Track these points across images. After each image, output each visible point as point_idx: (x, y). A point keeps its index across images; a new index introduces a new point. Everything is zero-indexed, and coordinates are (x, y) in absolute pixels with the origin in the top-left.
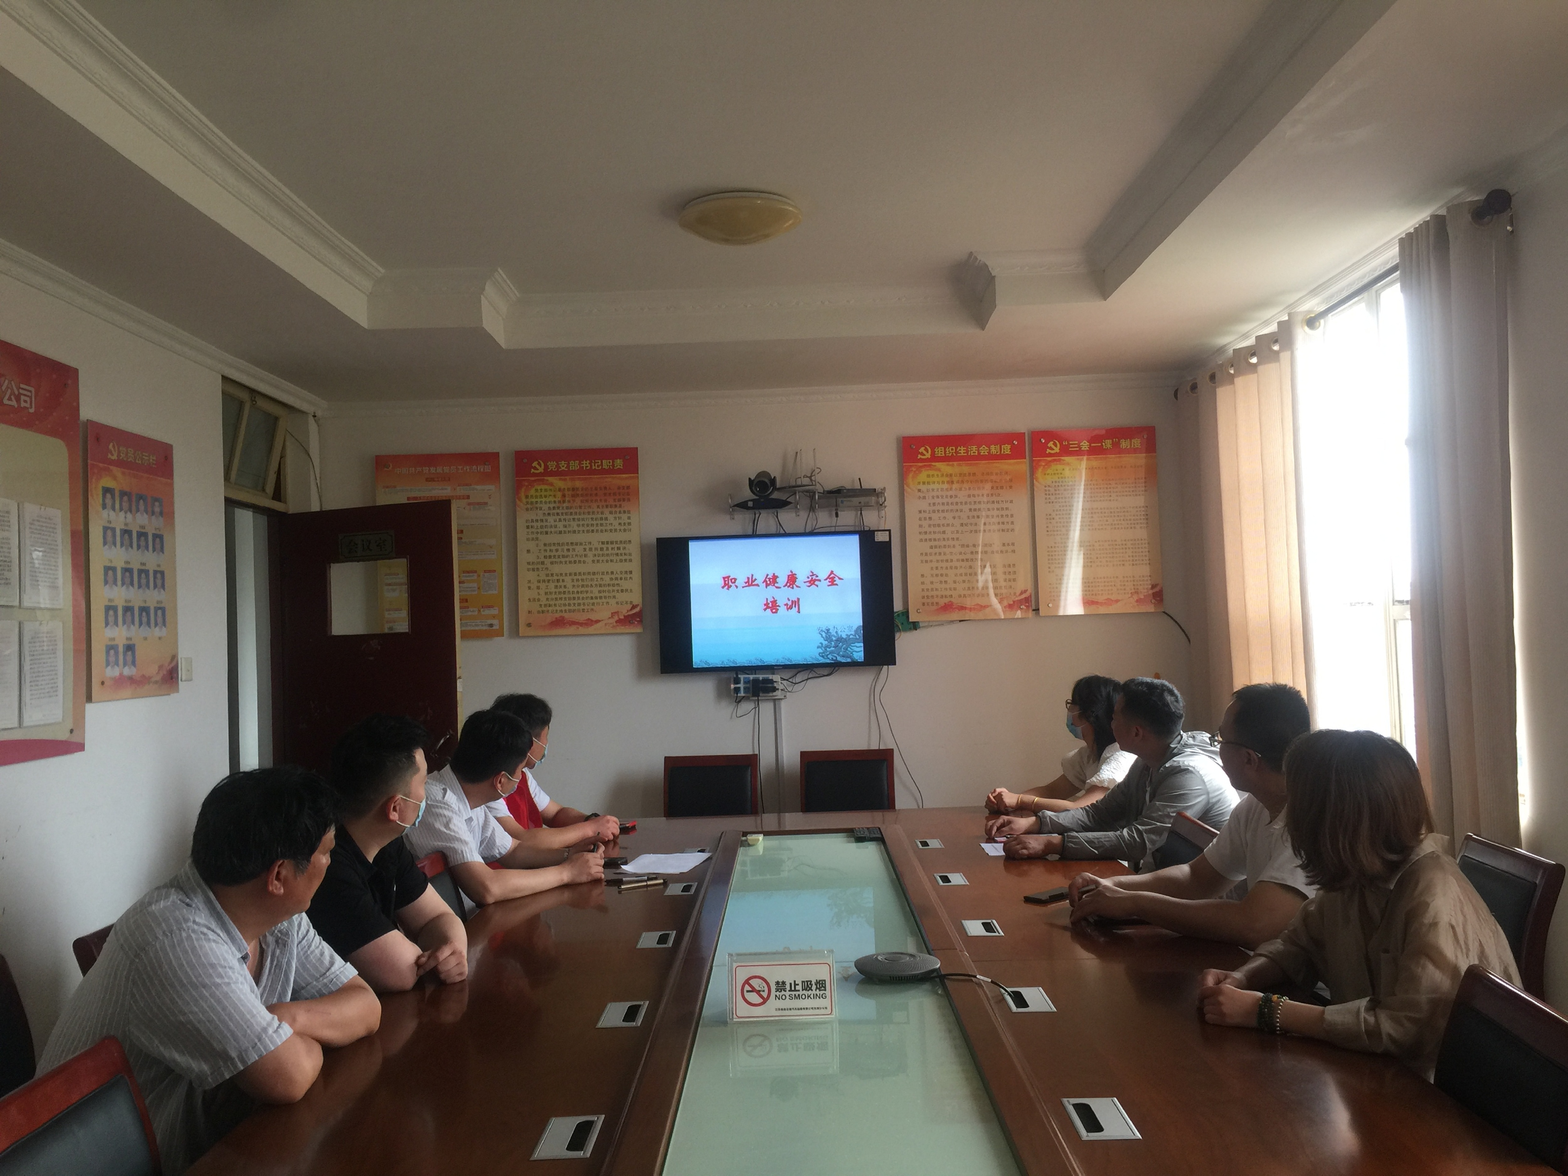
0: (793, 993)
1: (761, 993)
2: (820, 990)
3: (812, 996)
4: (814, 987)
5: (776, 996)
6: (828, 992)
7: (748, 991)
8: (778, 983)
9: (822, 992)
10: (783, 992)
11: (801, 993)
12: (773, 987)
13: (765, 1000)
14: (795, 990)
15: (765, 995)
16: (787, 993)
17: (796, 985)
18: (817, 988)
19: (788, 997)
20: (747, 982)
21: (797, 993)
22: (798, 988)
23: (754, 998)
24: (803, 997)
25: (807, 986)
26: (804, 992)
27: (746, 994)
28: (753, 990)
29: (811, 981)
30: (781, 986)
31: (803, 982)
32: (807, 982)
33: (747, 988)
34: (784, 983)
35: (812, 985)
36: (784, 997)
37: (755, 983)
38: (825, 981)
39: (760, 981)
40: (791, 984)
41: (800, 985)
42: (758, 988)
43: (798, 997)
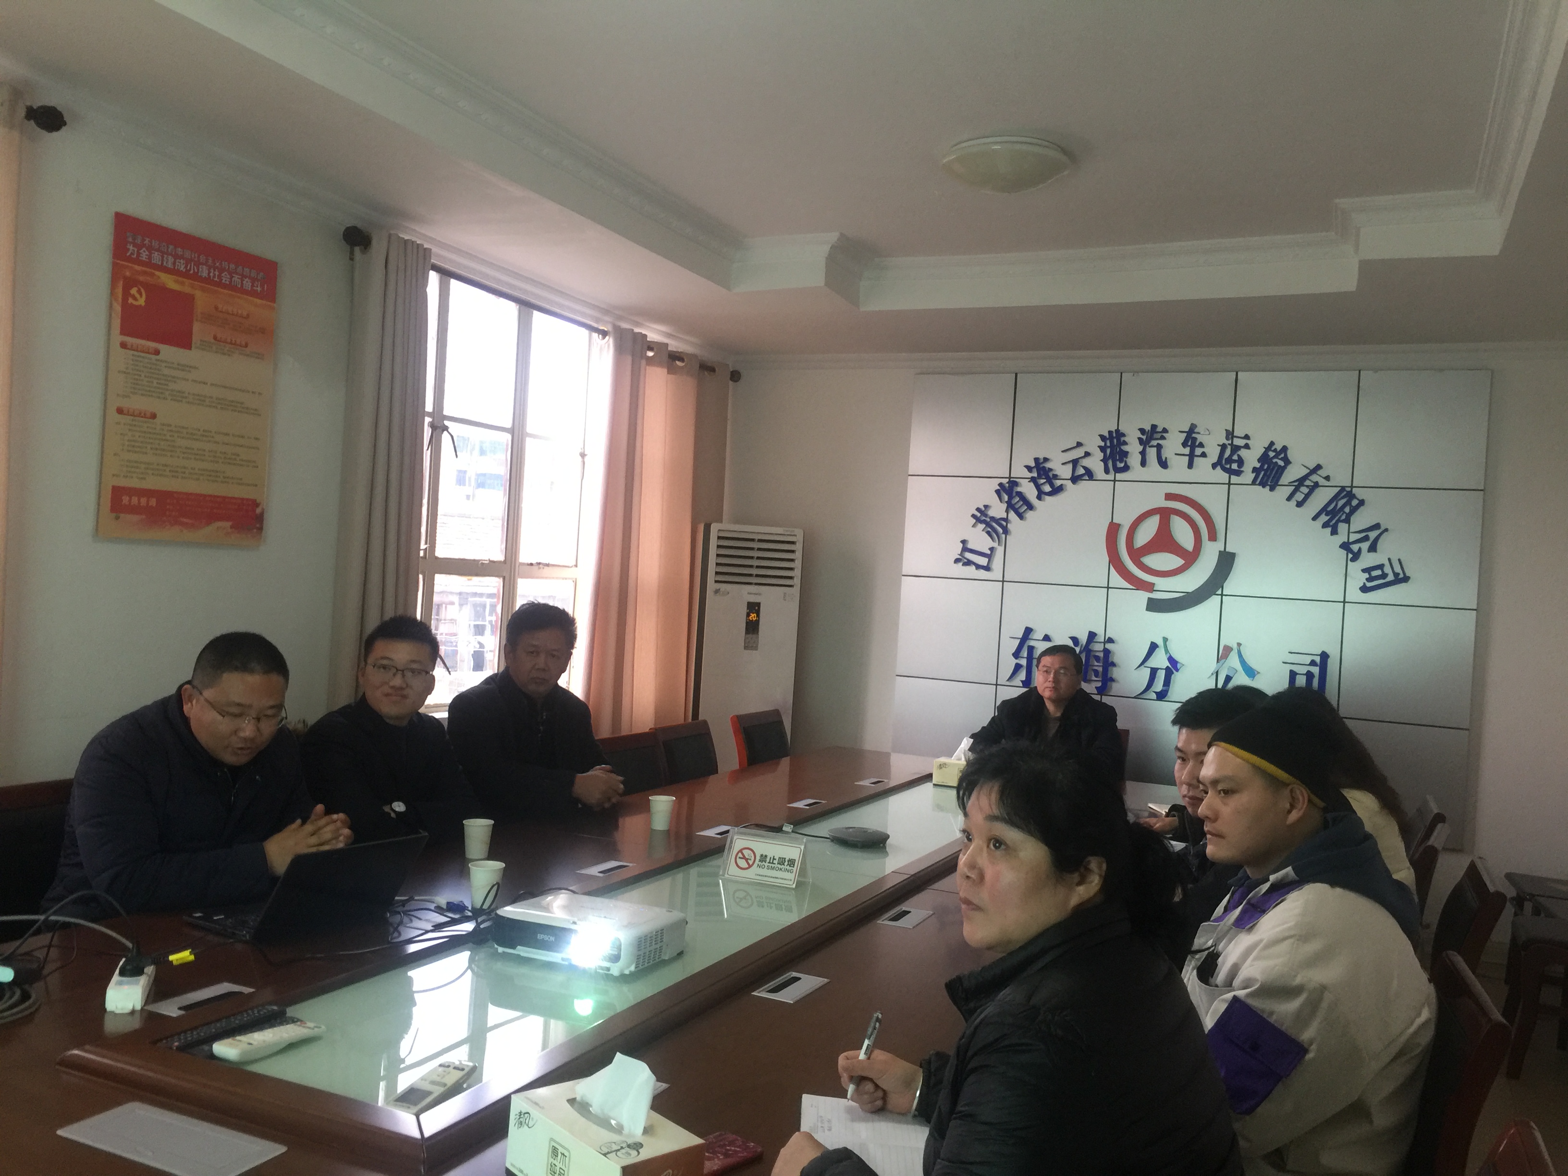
0: (770, 865)
1: (749, 861)
2: (790, 866)
3: (783, 870)
4: (786, 863)
5: (758, 865)
6: (795, 869)
7: (740, 858)
8: (762, 855)
9: (791, 868)
10: (764, 863)
11: (776, 866)
12: (758, 858)
13: (750, 866)
14: (773, 863)
15: (751, 862)
16: (766, 864)
17: (774, 859)
18: (788, 864)
19: (766, 866)
20: (741, 851)
21: (773, 865)
22: (775, 862)
23: (742, 863)
24: (777, 869)
25: (782, 861)
26: (779, 866)
27: (738, 860)
28: (744, 857)
29: (785, 859)
30: (763, 858)
31: (780, 858)
32: (783, 858)
33: (740, 855)
34: (766, 856)
35: (785, 861)
36: (763, 867)
37: (747, 853)
38: (795, 860)
39: (750, 852)
40: (771, 858)
41: (777, 860)
42: (747, 857)
43: (773, 868)
